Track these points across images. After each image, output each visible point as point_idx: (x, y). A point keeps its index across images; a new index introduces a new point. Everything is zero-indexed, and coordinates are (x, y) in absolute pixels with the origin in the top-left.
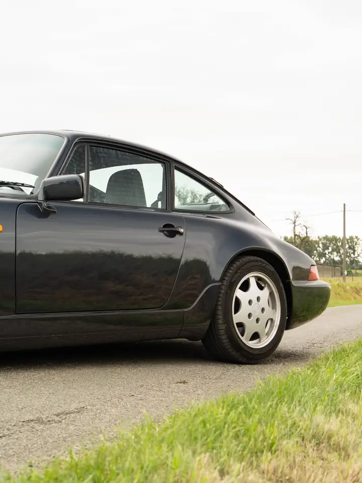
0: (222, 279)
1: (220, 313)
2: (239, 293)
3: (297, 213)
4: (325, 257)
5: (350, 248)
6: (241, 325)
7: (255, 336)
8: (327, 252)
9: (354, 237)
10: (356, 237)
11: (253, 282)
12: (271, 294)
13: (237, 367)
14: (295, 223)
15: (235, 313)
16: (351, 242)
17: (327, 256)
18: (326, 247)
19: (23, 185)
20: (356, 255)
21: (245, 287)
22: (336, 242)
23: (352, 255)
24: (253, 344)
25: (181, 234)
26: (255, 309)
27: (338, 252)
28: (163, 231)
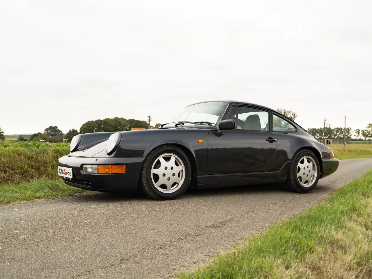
0: (293, 159)
1: (291, 173)
2: (299, 165)
3: (325, 119)
4: (337, 136)
5: (347, 132)
6: (300, 177)
7: (306, 182)
8: (338, 134)
9: (349, 128)
10: (350, 128)
11: (306, 160)
12: (313, 165)
13: (298, 194)
14: (324, 123)
15: (298, 173)
16: (348, 130)
17: (338, 135)
18: (337, 132)
19: (211, 123)
20: (350, 135)
21: (302, 162)
22: (342, 130)
23: (348, 135)
24: (305, 185)
25: (275, 141)
26: (307, 171)
27: (342, 134)
28: (268, 141)
